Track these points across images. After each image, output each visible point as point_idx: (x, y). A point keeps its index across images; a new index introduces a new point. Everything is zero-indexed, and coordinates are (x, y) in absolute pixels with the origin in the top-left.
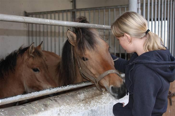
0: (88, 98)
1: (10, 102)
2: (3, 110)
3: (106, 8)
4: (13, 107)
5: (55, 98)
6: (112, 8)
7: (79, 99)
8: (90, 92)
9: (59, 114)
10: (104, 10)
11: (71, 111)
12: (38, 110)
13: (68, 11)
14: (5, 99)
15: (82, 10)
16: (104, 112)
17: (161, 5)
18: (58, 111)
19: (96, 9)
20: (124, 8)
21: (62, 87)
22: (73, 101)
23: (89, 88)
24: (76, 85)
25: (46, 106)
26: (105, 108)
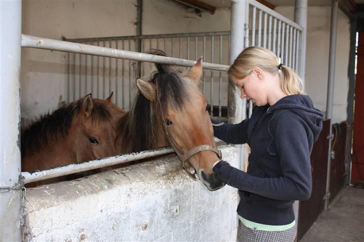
0: (172, 172)
1: (58, 175)
2: (48, 187)
3: (192, 35)
4: (62, 183)
5: (122, 170)
6: (200, 35)
7: (157, 173)
8: (174, 163)
9: (129, 195)
10: (189, 38)
11: (146, 191)
12: (99, 188)
13: (132, 37)
14: (52, 170)
15: (155, 37)
16: (193, 193)
17: (277, 33)
18: (128, 190)
19: (175, 36)
20: (220, 35)
21: (133, 154)
22: (149, 175)
23: (172, 157)
24: (154, 151)
25: (110, 182)
26: (195, 187)
